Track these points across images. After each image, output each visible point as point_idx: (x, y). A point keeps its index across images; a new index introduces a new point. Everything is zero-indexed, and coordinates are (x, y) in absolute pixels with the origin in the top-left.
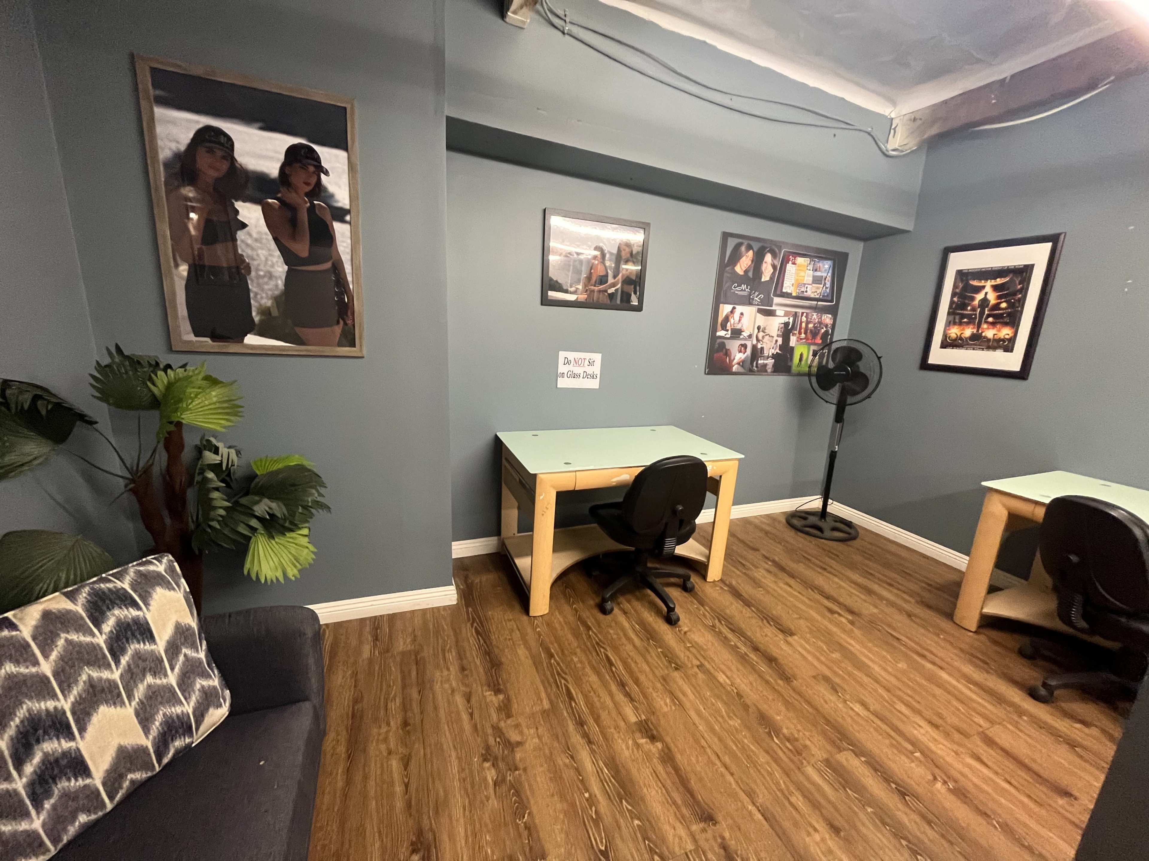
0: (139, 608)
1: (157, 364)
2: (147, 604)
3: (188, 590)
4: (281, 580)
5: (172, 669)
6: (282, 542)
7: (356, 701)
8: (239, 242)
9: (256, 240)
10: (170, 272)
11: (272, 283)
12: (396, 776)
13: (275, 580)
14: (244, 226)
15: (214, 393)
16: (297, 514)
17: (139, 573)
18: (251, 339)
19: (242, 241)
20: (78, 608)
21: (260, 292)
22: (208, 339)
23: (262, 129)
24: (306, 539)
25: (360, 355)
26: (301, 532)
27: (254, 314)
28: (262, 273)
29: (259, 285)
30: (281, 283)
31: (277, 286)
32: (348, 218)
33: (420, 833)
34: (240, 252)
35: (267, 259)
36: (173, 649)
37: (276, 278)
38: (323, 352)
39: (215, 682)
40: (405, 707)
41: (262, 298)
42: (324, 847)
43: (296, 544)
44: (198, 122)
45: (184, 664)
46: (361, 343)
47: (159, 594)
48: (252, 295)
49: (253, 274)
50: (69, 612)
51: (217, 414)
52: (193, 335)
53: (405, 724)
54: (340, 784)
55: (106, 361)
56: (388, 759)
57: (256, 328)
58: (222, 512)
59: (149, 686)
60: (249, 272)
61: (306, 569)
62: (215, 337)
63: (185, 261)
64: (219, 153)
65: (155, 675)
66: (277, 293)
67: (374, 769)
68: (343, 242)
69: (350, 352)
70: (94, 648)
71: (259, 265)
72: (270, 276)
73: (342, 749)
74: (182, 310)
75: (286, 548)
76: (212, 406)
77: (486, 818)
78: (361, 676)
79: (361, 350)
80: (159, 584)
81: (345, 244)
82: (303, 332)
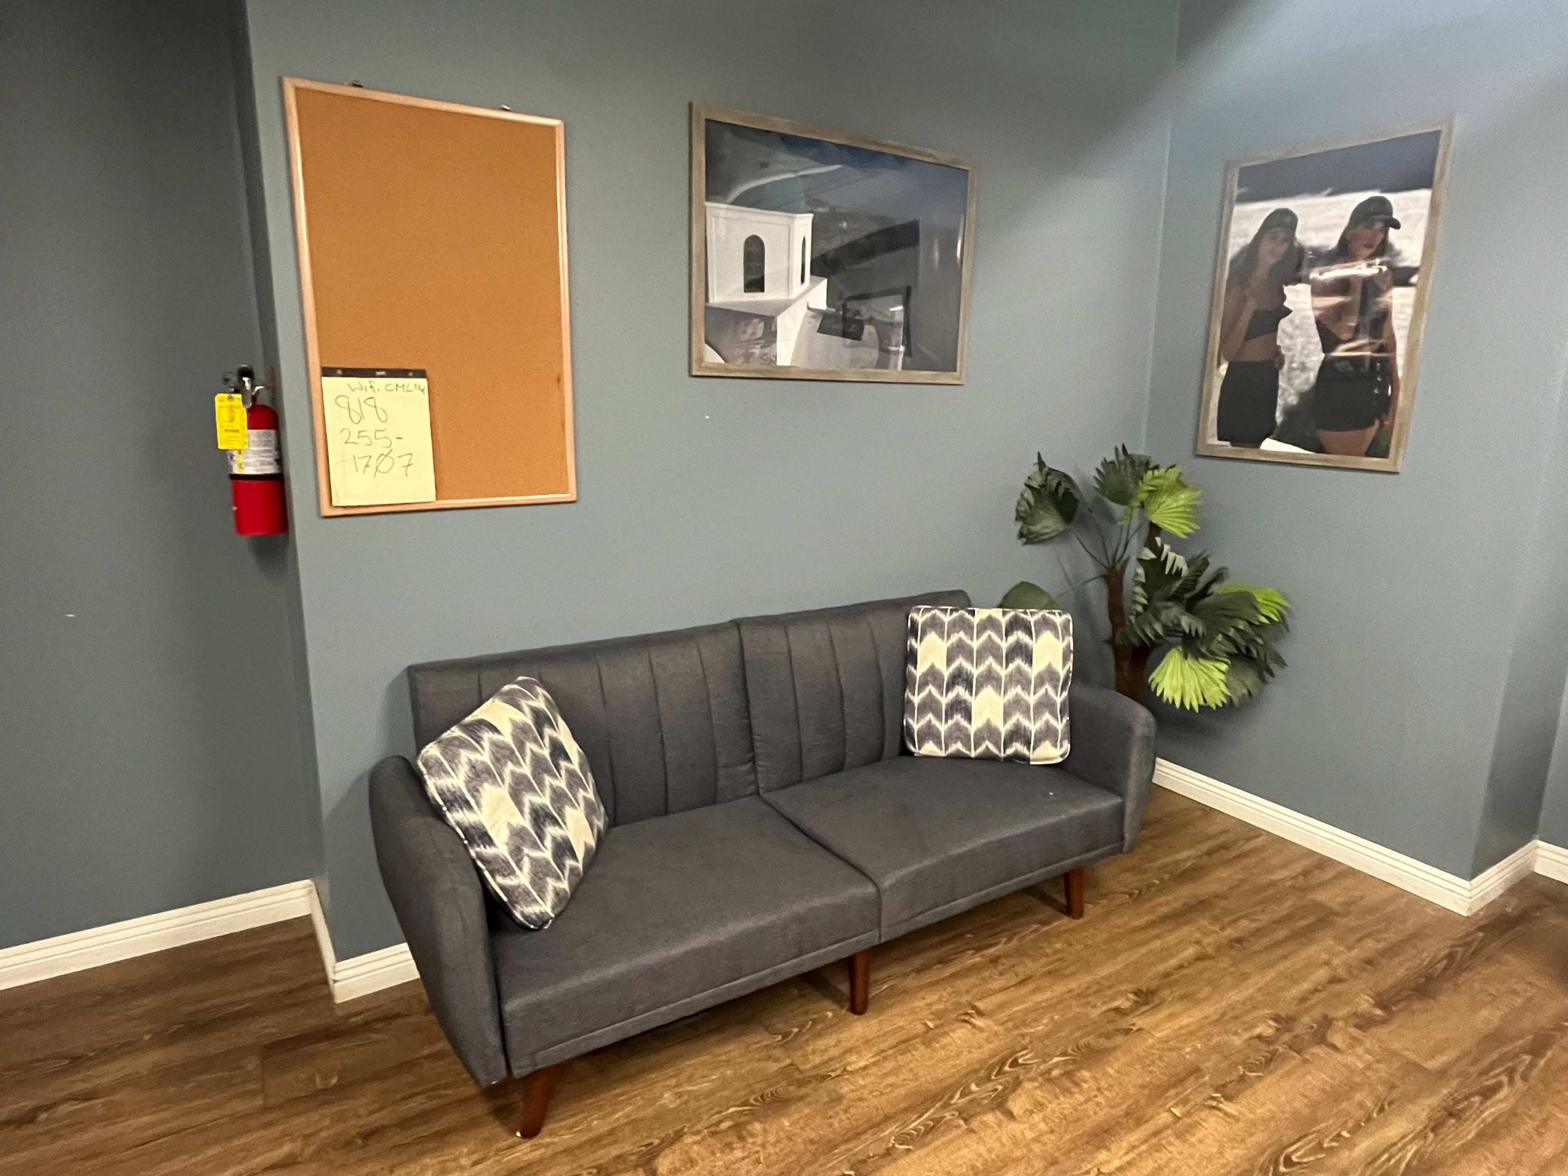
0: (1032, 638)
1: (1148, 463)
2: (1037, 637)
3: (1072, 648)
4: (1178, 704)
5: (1035, 693)
6: (1195, 668)
7: (1217, 896)
8: (1279, 332)
9: (1297, 327)
10: (1211, 371)
11: (1304, 376)
12: (1182, 956)
13: (1170, 701)
14: (1288, 312)
15: (1182, 496)
16: (1215, 642)
17: (1044, 617)
18: (1269, 445)
19: (1283, 331)
20: (1004, 621)
21: (1288, 388)
22: (1228, 443)
23: (1331, 194)
24: (1222, 677)
25: (1391, 469)
26: (1218, 665)
27: (1278, 414)
28: (1295, 365)
29: (1289, 379)
30: (1312, 376)
31: (1307, 379)
32: (1414, 279)
33: (1152, 993)
34: (1278, 343)
35: (1303, 348)
36: (1041, 681)
37: (1310, 370)
38: (1344, 463)
39: (1060, 725)
40: (1257, 933)
41: (1290, 395)
42: (1086, 937)
43: (1209, 677)
44: (1267, 209)
45: (1042, 697)
46: (1397, 452)
47: (1047, 636)
48: (1280, 392)
49: (1286, 366)
50: (998, 621)
51: (1180, 518)
52: (1216, 438)
53: (1239, 940)
54: (1136, 923)
55: (1111, 457)
56: (1191, 943)
57: (1276, 431)
58: (1140, 609)
59: (1017, 694)
60: (1282, 364)
61: (1209, 707)
62: (1234, 443)
63: (1227, 360)
64: (1281, 235)
65: (1023, 689)
66: (1306, 387)
67: (1171, 939)
68: (1401, 313)
69: (1381, 464)
70: (999, 648)
71: (1294, 356)
72: (1303, 368)
73: (1164, 910)
74: (1213, 414)
75: (1197, 676)
76: (1179, 510)
77: (1215, 1040)
78: (1246, 887)
79: (1395, 463)
80: (1051, 630)
81: (1403, 316)
82: (1326, 436)
